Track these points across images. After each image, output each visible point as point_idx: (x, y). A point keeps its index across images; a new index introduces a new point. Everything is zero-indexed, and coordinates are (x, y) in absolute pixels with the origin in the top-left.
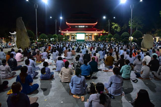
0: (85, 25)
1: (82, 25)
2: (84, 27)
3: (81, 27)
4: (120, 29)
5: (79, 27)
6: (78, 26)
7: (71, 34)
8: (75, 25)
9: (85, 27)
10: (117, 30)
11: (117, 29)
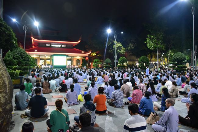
0: (62, 44)
1: (58, 44)
2: (60, 46)
3: (56, 46)
4: (124, 50)
5: (52, 46)
6: (51, 44)
7: (40, 56)
8: (45, 43)
9: (62, 46)
10: (122, 52)
11: (120, 50)
